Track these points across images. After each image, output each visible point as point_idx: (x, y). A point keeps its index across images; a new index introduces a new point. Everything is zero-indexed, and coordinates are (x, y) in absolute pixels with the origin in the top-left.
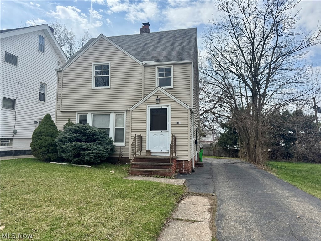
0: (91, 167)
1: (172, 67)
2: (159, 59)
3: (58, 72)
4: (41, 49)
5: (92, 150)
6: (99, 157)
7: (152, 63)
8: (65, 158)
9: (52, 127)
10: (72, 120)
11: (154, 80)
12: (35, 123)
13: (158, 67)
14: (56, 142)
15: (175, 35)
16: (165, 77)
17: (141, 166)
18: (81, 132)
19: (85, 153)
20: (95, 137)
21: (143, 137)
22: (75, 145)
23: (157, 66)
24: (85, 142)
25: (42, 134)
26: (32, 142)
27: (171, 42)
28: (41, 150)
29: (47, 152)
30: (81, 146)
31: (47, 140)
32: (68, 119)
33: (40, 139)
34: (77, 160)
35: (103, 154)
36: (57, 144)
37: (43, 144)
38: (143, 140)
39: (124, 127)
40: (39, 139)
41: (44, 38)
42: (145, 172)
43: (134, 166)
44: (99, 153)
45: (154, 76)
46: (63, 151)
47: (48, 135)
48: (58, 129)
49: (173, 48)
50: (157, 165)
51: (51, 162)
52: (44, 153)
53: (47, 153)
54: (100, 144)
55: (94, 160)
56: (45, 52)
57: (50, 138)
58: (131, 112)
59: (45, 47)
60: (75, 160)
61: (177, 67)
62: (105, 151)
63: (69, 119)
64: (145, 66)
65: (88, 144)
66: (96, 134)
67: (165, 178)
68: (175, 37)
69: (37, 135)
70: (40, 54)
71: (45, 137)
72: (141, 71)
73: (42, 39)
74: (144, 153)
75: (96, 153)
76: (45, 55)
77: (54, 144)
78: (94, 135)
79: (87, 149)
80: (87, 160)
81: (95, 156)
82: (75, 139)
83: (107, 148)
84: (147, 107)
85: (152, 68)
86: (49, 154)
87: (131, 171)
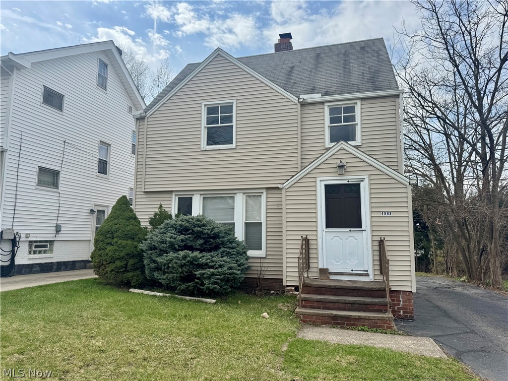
0: (216, 302)
1: (359, 104)
2: (327, 91)
3: (137, 119)
4: (102, 83)
5: (217, 268)
6: (228, 280)
7: (317, 97)
8: (163, 282)
9: (132, 221)
10: (166, 208)
11: (322, 129)
12: (91, 213)
13: (328, 106)
14: (141, 249)
15: (346, 52)
16: (343, 124)
17: (320, 303)
18: (193, 230)
19: (204, 274)
20: (219, 241)
21: (311, 242)
22: (185, 257)
23: (327, 104)
24: (201, 251)
25: (115, 235)
26: (95, 251)
27: (341, 63)
28: (113, 266)
29: (124, 269)
30: (195, 259)
31: (124, 247)
32: (158, 206)
33: (111, 243)
34: (187, 288)
35: (237, 275)
36: (145, 254)
37: (117, 254)
38: (311, 247)
39: (263, 221)
40: (108, 244)
41: (106, 66)
42: (335, 317)
43: (307, 303)
44: (230, 274)
45: (322, 122)
46: (158, 269)
47: (126, 237)
48: (141, 224)
49: (350, 71)
50: (358, 304)
51: (133, 290)
52: (117, 271)
53: (124, 271)
54: (228, 254)
55: (221, 287)
56: (108, 89)
57: (129, 242)
58: (284, 191)
59: (108, 81)
60: (183, 287)
61: (368, 105)
62: (240, 268)
63: (161, 206)
64: (304, 104)
65: (208, 255)
66: (220, 235)
67: (382, 333)
68: (346, 54)
69: (104, 236)
70: (99, 92)
71: (120, 241)
72: (296, 114)
73: (104, 66)
74: (313, 274)
75: (225, 274)
76: (108, 95)
77: (137, 253)
78: (216, 236)
79: (207, 264)
80: (208, 288)
81: (222, 280)
82: (182, 244)
83: (241, 263)
84: (318, 182)
85: (317, 107)
86: (129, 273)
87: (305, 315)
